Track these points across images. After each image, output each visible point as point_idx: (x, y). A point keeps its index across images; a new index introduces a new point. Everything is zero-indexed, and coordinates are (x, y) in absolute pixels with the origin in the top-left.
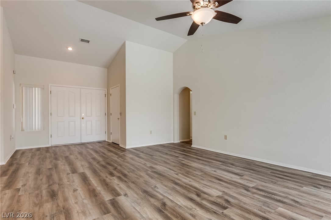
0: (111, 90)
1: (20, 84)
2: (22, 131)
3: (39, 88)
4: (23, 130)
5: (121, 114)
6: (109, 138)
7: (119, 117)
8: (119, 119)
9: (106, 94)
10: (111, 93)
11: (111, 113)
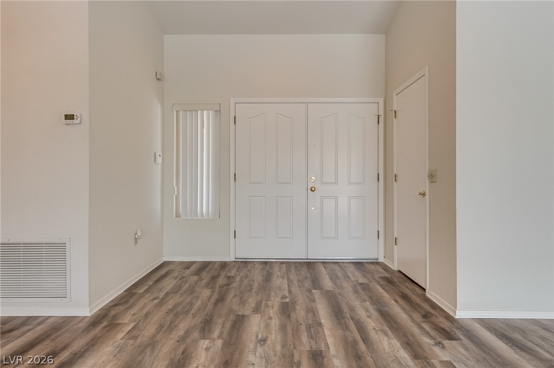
0: (395, 97)
1: (173, 104)
2: (176, 217)
3: (210, 111)
4: (178, 216)
5: (432, 176)
6: (389, 254)
7: (426, 187)
8: (424, 194)
9: (381, 113)
10: (395, 108)
11: (395, 172)
